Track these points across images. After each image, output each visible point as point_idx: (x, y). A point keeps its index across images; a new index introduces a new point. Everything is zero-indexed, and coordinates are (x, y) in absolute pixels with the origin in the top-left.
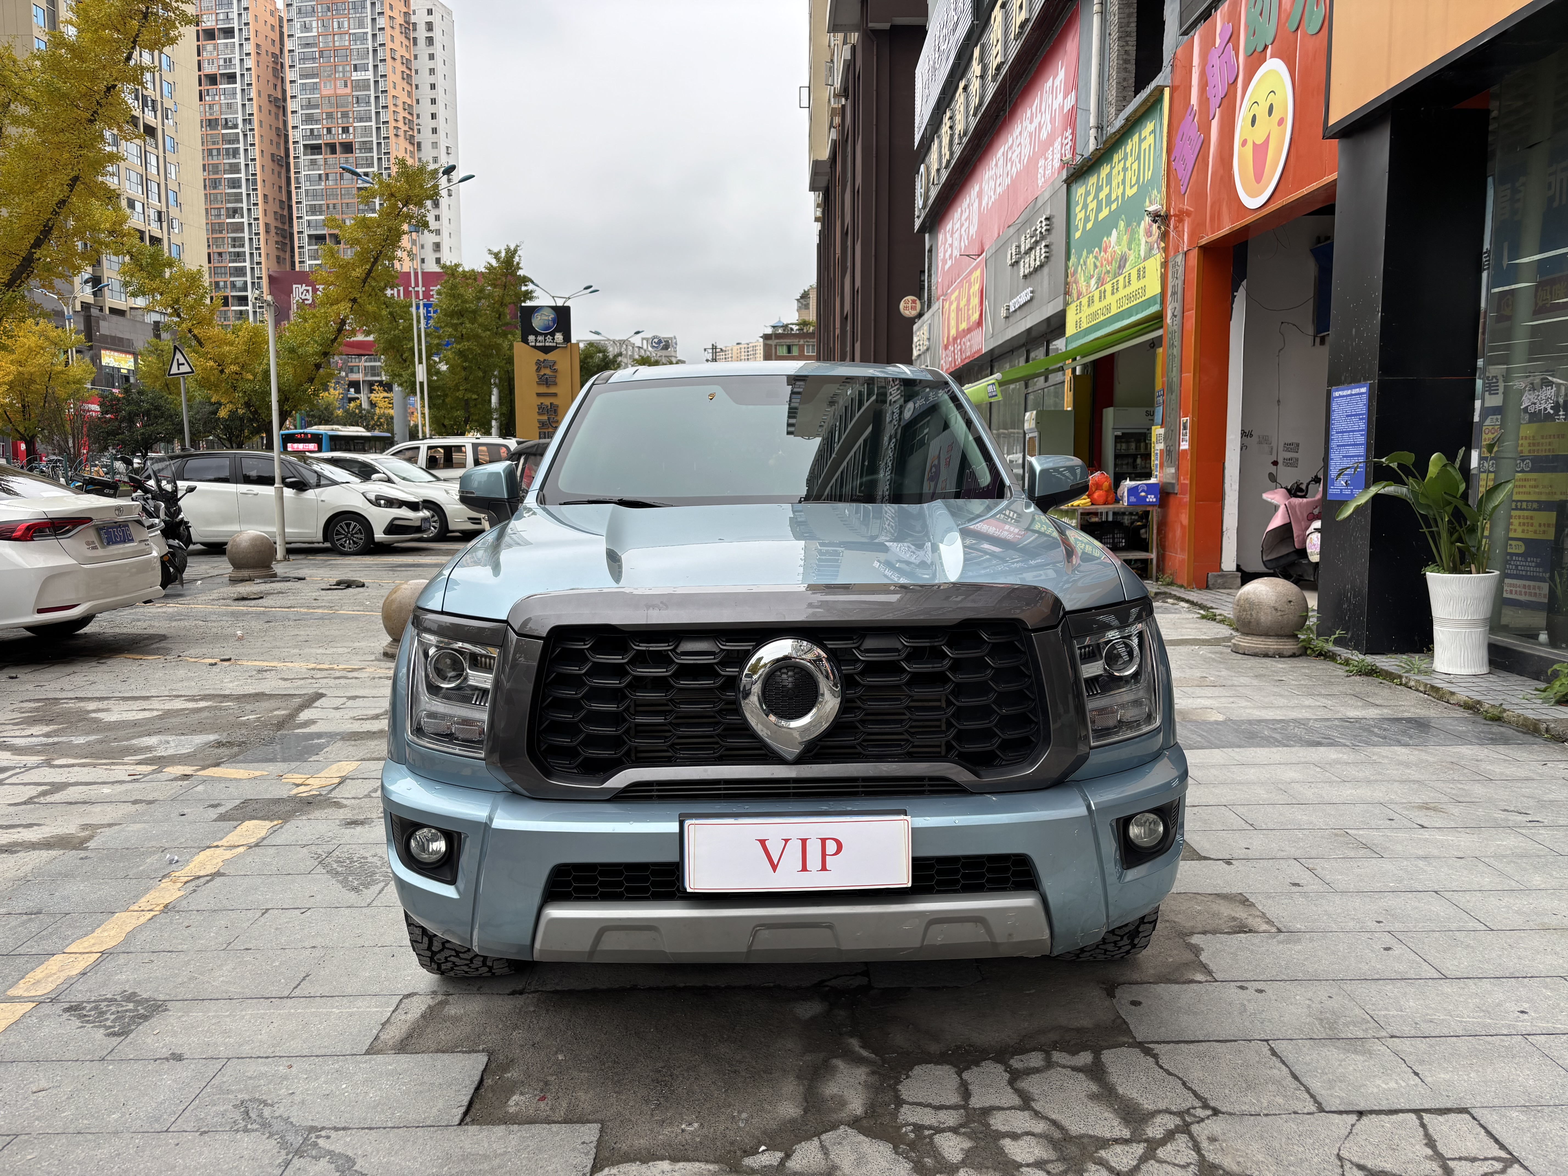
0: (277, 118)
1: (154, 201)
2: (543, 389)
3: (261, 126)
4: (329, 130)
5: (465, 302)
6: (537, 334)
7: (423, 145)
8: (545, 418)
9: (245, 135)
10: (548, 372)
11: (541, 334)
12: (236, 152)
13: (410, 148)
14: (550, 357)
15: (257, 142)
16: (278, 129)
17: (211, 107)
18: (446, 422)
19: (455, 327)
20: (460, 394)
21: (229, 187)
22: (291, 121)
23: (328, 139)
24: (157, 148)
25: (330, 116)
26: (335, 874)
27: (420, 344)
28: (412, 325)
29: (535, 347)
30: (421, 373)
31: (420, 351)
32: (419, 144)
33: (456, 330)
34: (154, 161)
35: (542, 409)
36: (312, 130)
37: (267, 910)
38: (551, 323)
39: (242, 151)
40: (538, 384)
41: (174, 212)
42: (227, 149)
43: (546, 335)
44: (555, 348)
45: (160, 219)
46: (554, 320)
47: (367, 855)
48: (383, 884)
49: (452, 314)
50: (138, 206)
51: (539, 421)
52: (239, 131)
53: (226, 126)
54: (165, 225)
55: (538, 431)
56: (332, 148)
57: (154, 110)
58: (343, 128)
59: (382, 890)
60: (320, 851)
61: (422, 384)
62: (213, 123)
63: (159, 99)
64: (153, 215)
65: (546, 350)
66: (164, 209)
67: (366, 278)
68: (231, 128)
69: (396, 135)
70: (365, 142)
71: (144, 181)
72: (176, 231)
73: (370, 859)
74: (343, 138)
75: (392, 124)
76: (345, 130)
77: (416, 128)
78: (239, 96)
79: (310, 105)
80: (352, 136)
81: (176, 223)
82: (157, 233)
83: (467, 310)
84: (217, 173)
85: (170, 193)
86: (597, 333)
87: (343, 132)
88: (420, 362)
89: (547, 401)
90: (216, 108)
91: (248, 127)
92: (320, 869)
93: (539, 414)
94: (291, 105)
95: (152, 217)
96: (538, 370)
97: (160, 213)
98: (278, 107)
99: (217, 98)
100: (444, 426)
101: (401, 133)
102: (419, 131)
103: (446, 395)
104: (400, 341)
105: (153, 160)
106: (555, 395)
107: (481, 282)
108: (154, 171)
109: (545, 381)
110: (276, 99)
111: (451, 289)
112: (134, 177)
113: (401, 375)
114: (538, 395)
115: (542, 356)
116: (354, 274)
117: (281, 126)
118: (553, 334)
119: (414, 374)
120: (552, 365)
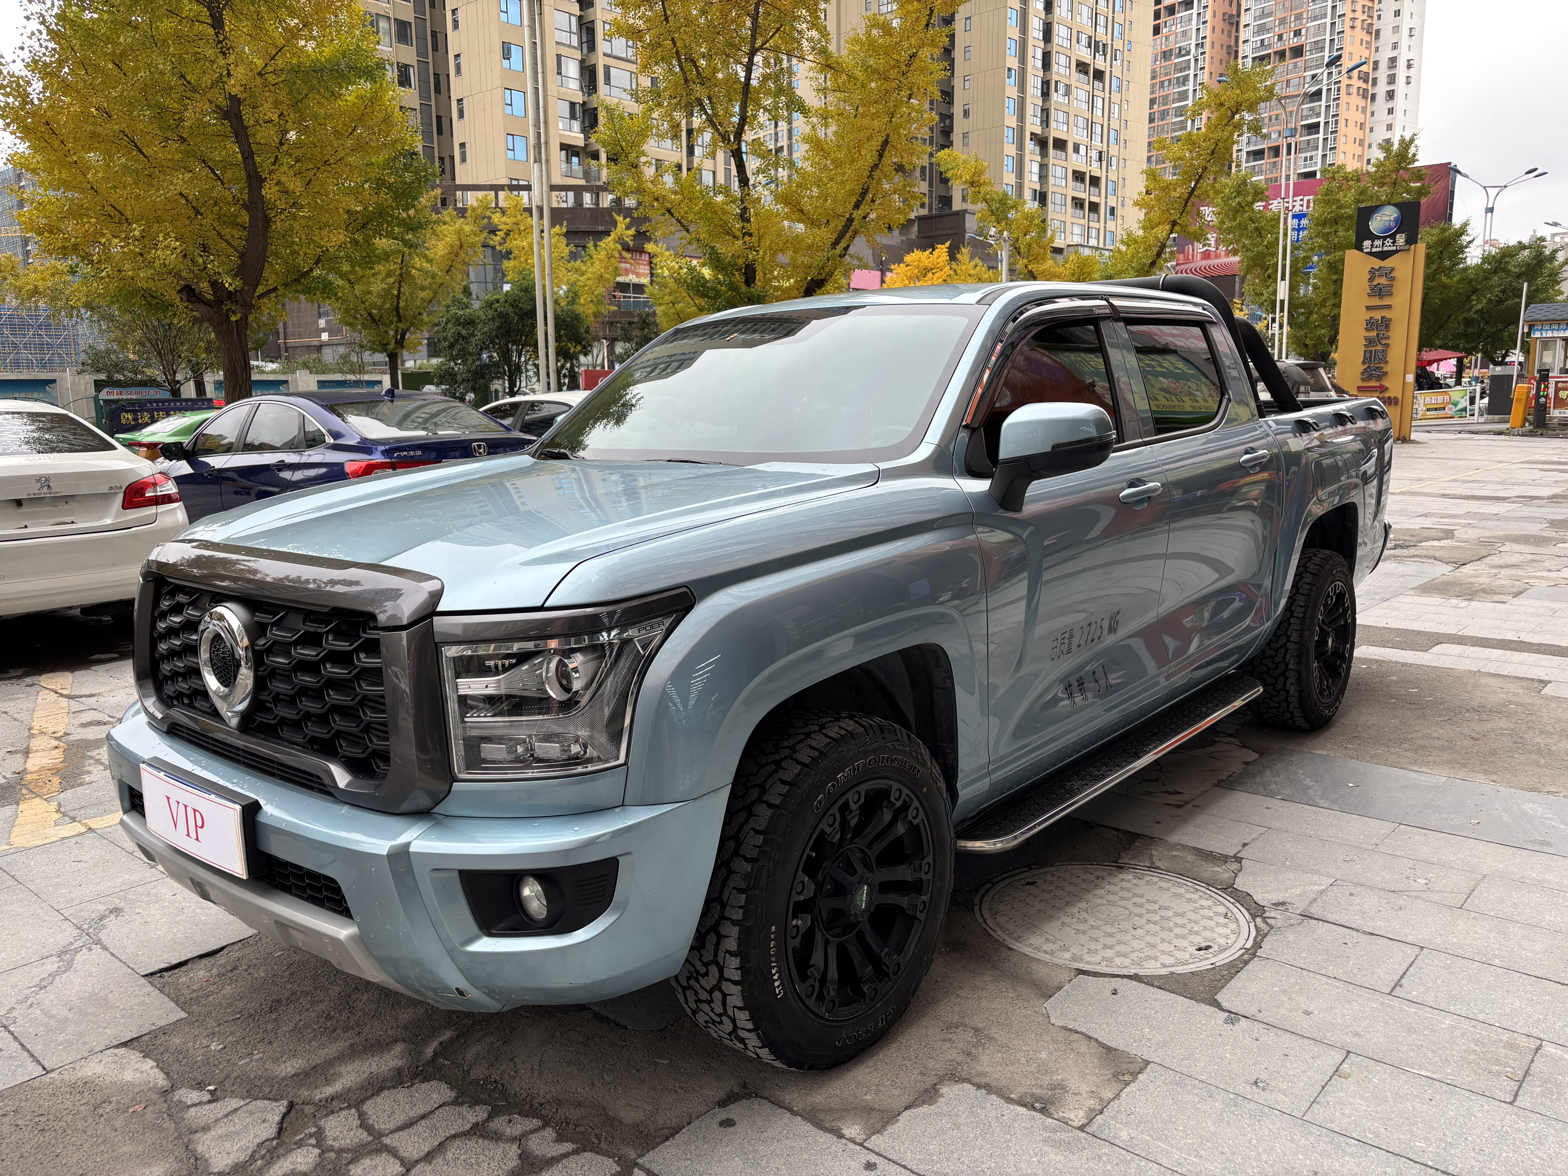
0: (1229, 36)
1: (1097, 142)
2: (1376, 302)
3: (1213, 47)
4: (1280, 37)
5: (1340, 207)
6: (1373, 238)
7: (1382, 34)
8: (1374, 334)
9: (1196, 60)
10: (1383, 281)
11: (1379, 238)
12: (1186, 78)
13: (1367, 38)
14: (1388, 263)
15: (1206, 66)
16: (1229, 47)
17: (1167, 38)
18: (1308, 342)
19: (1326, 236)
20: (1325, 311)
21: (1176, 116)
22: (1243, 35)
23: (1278, 47)
24: (1104, 90)
25: (1283, 21)
27: (1284, 260)
28: (1277, 239)
29: (1371, 254)
30: (1283, 290)
31: (1284, 266)
32: (1378, 32)
33: (1327, 240)
34: (1100, 105)
35: (1371, 324)
36: (1262, 41)
38: (1393, 224)
39: (1191, 78)
40: (1369, 295)
41: (1114, 150)
42: (1178, 78)
43: (1385, 238)
44: (1396, 252)
45: (1100, 160)
46: (1396, 220)
49: (1324, 223)
50: (1082, 150)
51: (1366, 338)
52: (1191, 57)
53: (1180, 55)
54: (1104, 163)
55: (1363, 349)
56: (1281, 54)
57: (1105, 55)
58: (1295, 32)
61: (1282, 302)
62: (1168, 54)
63: (1109, 42)
64: (1094, 155)
65: (1383, 255)
66: (1105, 149)
67: (1189, 198)
68: (1183, 56)
69: (1352, 27)
70: (1316, 42)
71: (1090, 125)
72: (1114, 168)
74: (1295, 42)
75: (1350, 15)
76: (1297, 33)
77: (1376, 14)
78: (1194, 22)
79: (1263, 15)
80: (1303, 38)
81: (1114, 160)
82: (1096, 173)
83: (1342, 217)
84: (1165, 104)
85: (1112, 133)
86: (1555, 224)
87: (1295, 36)
88: (1283, 279)
89: (1377, 315)
90: (1172, 38)
91: (1201, 51)
93: (1367, 330)
94: (1245, 19)
95: (1094, 158)
96: (1371, 279)
97: (1100, 153)
98: (1232, 24)
99: (1173, 28)
100: (1306, 345)
101: (1358, 23)
102: (1379, 17)
103: (1310, 313)
104: (1264, 258)
105: (1099, 103)
106: (1389, 307)
107: (1366, 182)
108: (1099, 113)
109: (1378, 292)
110: (1231, 16)
111: (1326, 194)
112: (1081, 122)
113: (1262, 294)
114: (1369, 308)
115: (1377, 263)
116: (1173, 194)
117: (1233, 44)
118: (1393, 237)
119: (1275, 293)
120: (1389, 273)
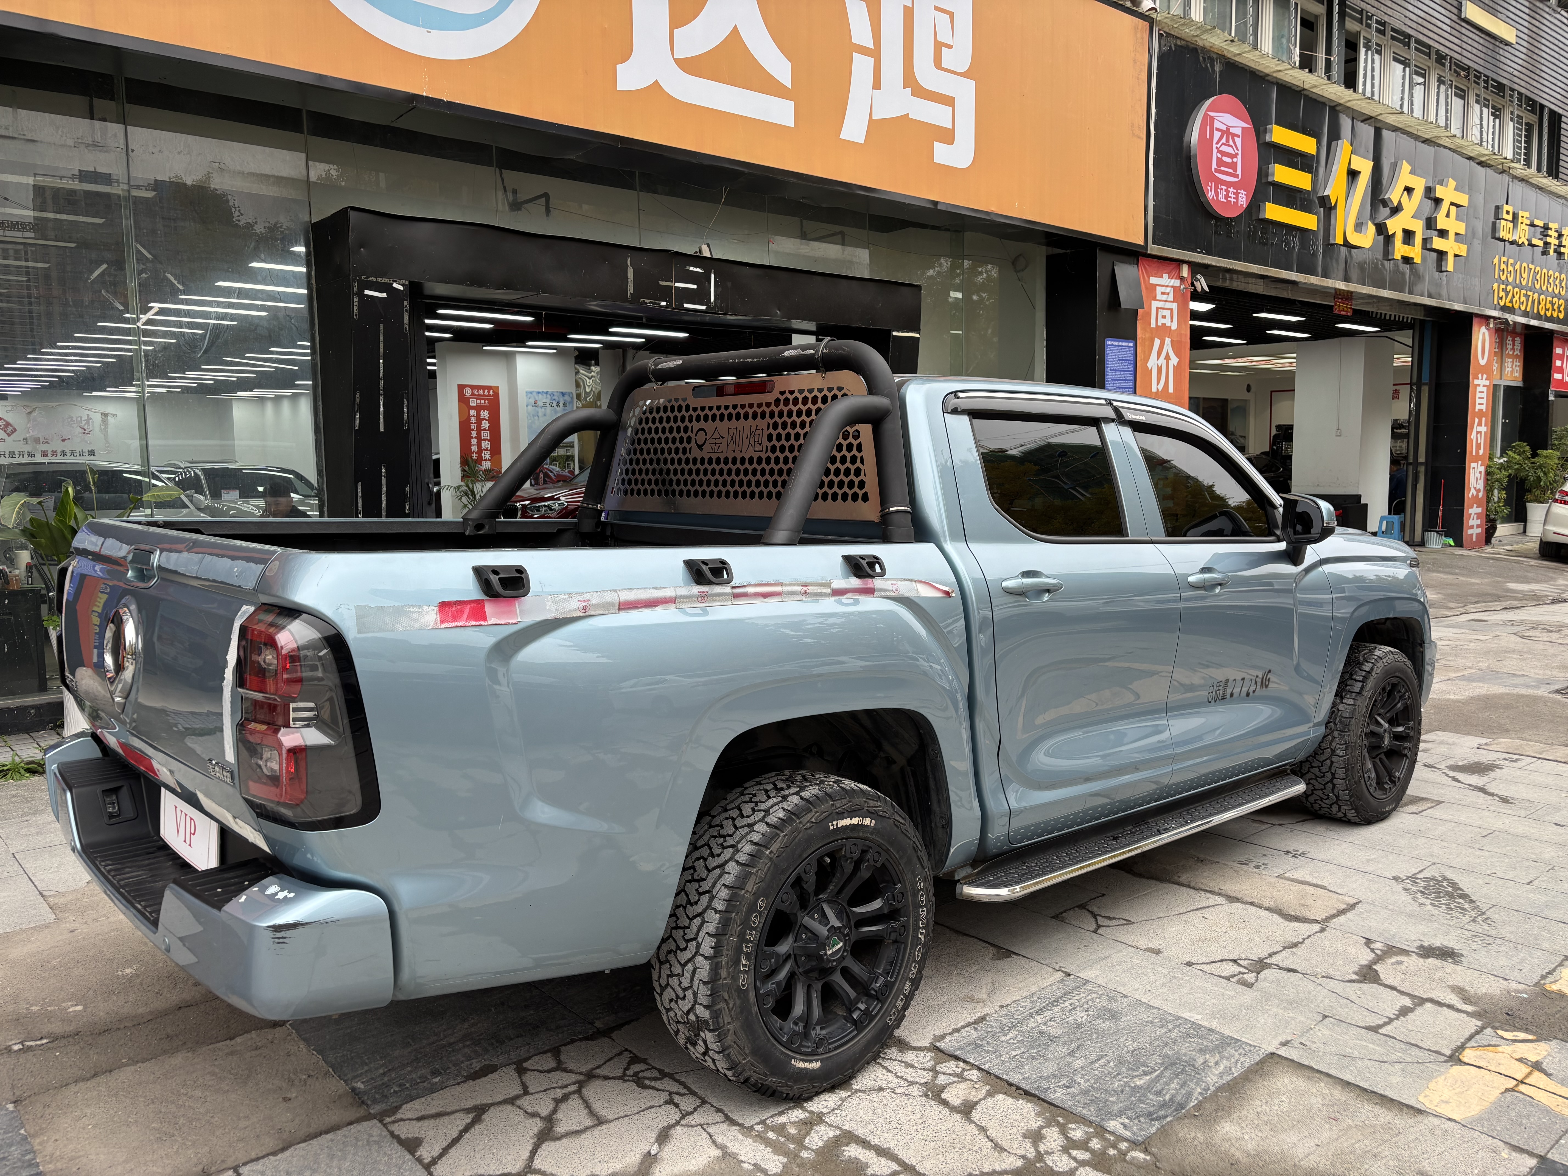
26: (1464, 896)
37: (1529, 884)
47: (1430, 907)
48: (1418, 876)
59: (1420, 872)
60: (1486, 927)
73: (1428, 902)
92: (1484, 907)
